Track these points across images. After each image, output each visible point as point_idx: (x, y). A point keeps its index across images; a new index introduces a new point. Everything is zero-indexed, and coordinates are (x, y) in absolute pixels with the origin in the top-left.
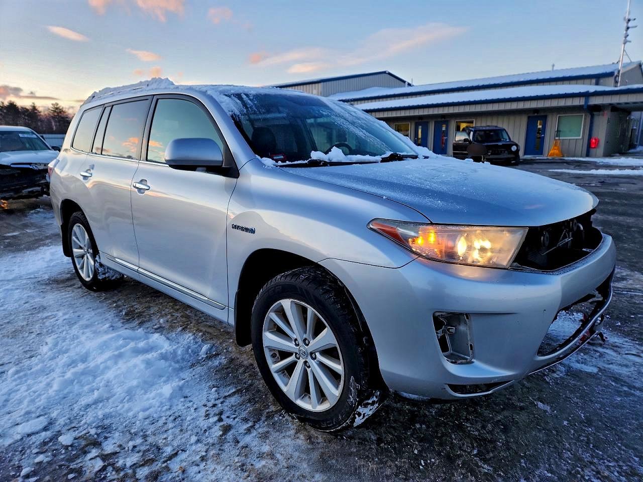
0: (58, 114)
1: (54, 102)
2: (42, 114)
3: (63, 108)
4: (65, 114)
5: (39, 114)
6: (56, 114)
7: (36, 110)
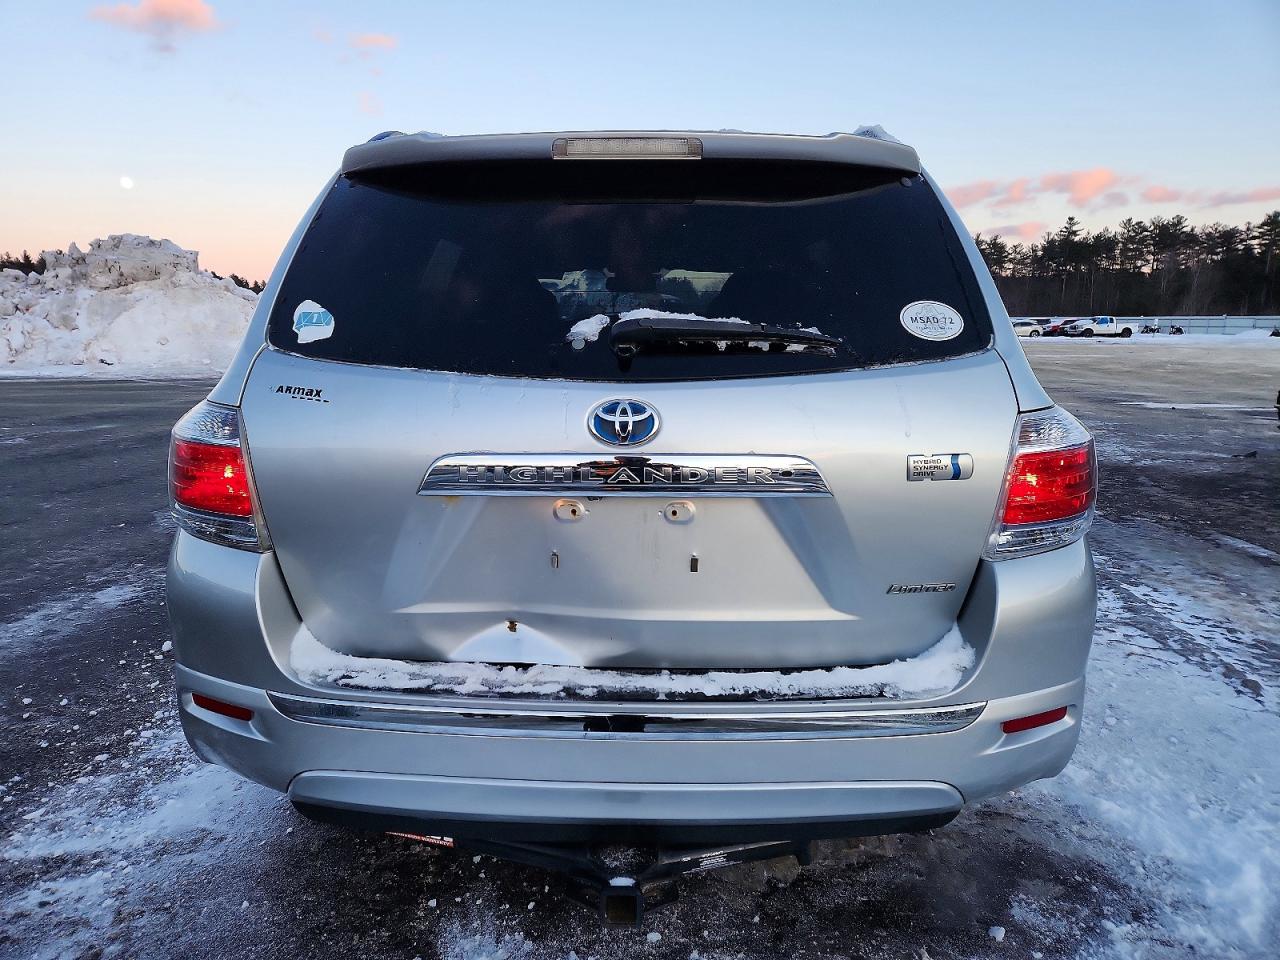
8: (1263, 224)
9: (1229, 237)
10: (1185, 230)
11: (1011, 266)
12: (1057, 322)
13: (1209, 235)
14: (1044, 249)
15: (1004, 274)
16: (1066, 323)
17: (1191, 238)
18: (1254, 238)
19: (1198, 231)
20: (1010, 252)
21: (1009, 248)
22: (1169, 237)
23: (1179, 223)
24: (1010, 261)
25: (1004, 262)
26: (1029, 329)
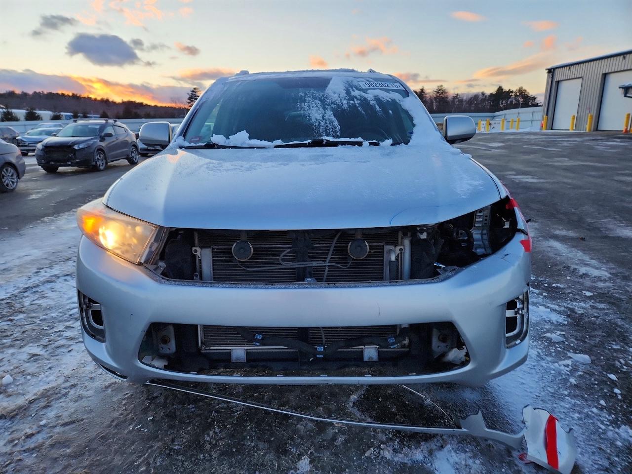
0: (440, 95)
1: (439, 84)
2: (427, 96)
3: (446, 89)
4: (446, 95)
5: (425, 96)
6: (438, 95)
7: (423, 92)
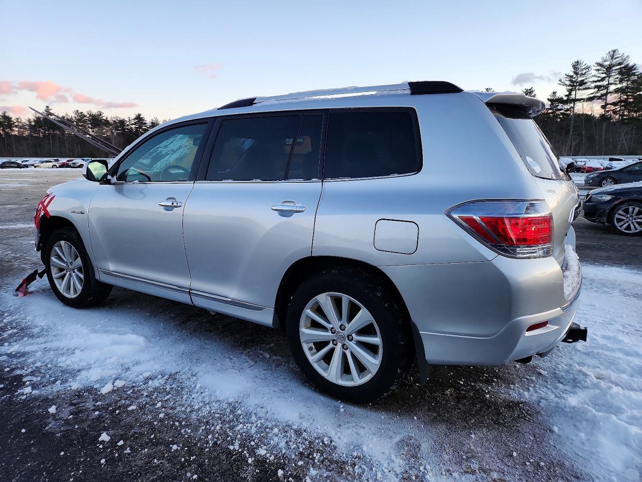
8: (135, 119)
9: (122, 122)
10: (103, 118)
11: (17, 129)
12: (63, 160)
13: (114, 121)
14: (35, 121)
15: (13, 133)
16: (68, 161)
17: (107, 123)
18: (132, 124)
19: (109, 119)
20: (15, 121)
21: (14, 119)
22: (96, 121)
23: (100, 115)
24: (16, 126)
25: (12, 127)
26: (51, 164)
